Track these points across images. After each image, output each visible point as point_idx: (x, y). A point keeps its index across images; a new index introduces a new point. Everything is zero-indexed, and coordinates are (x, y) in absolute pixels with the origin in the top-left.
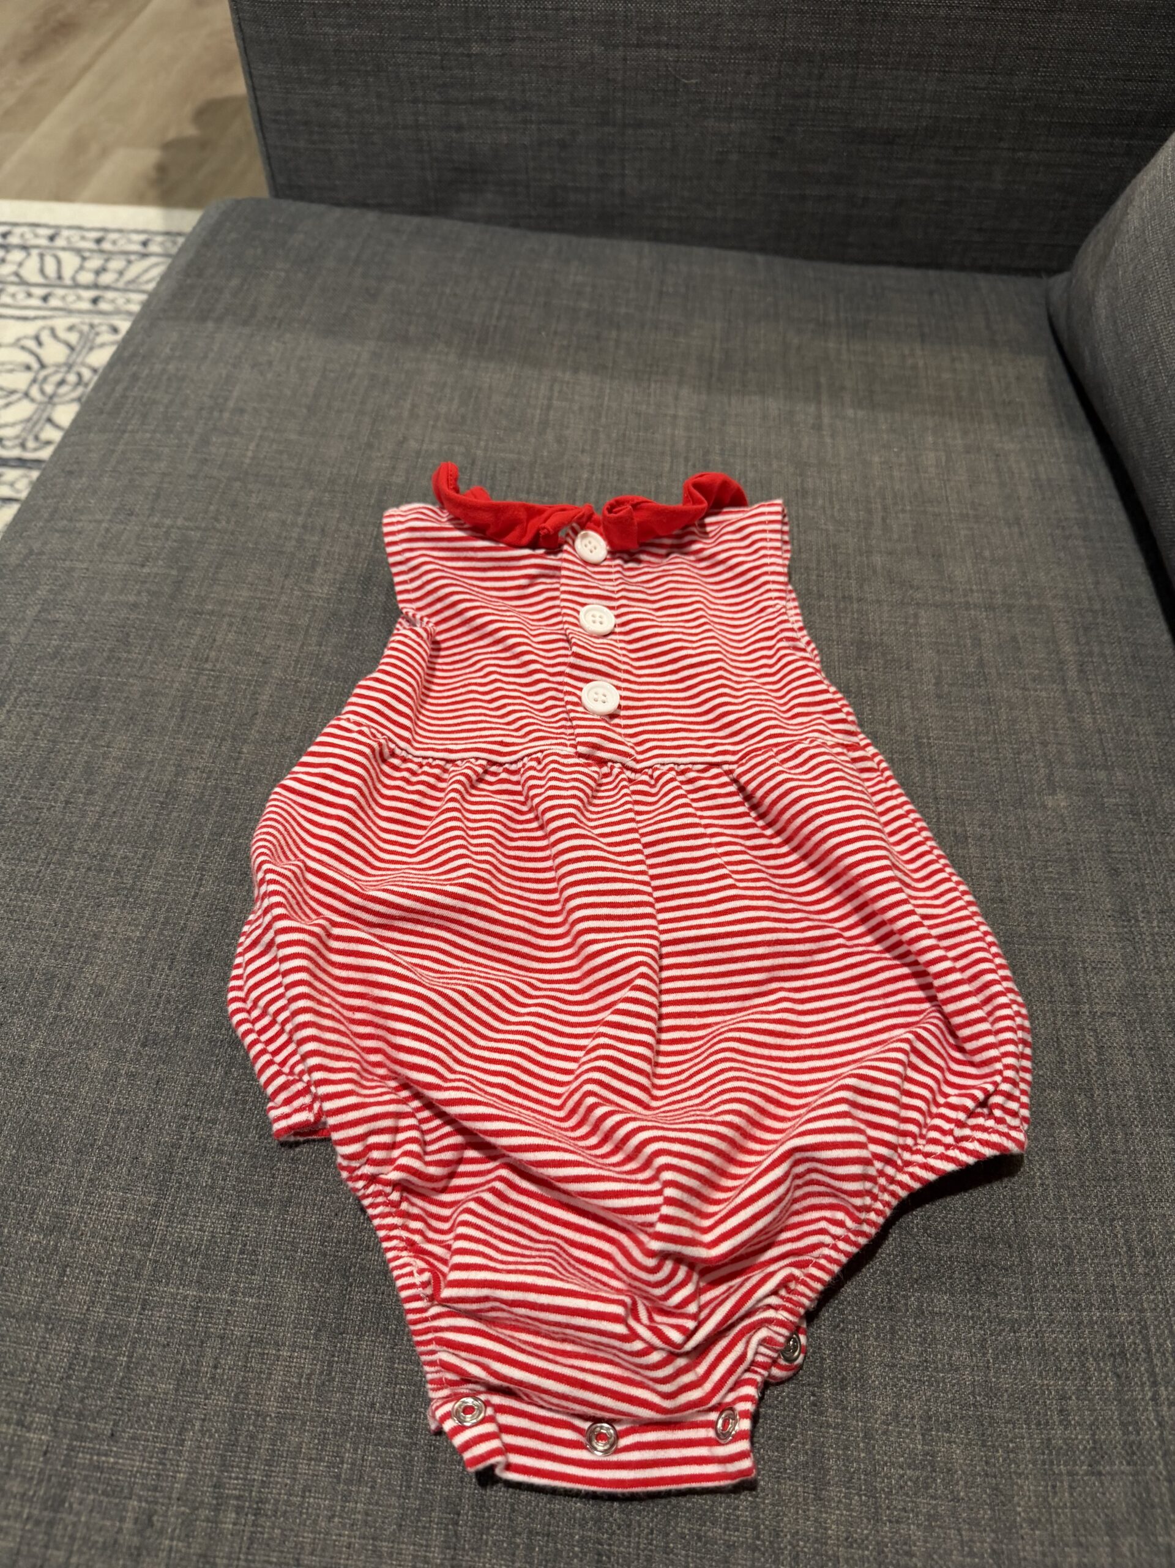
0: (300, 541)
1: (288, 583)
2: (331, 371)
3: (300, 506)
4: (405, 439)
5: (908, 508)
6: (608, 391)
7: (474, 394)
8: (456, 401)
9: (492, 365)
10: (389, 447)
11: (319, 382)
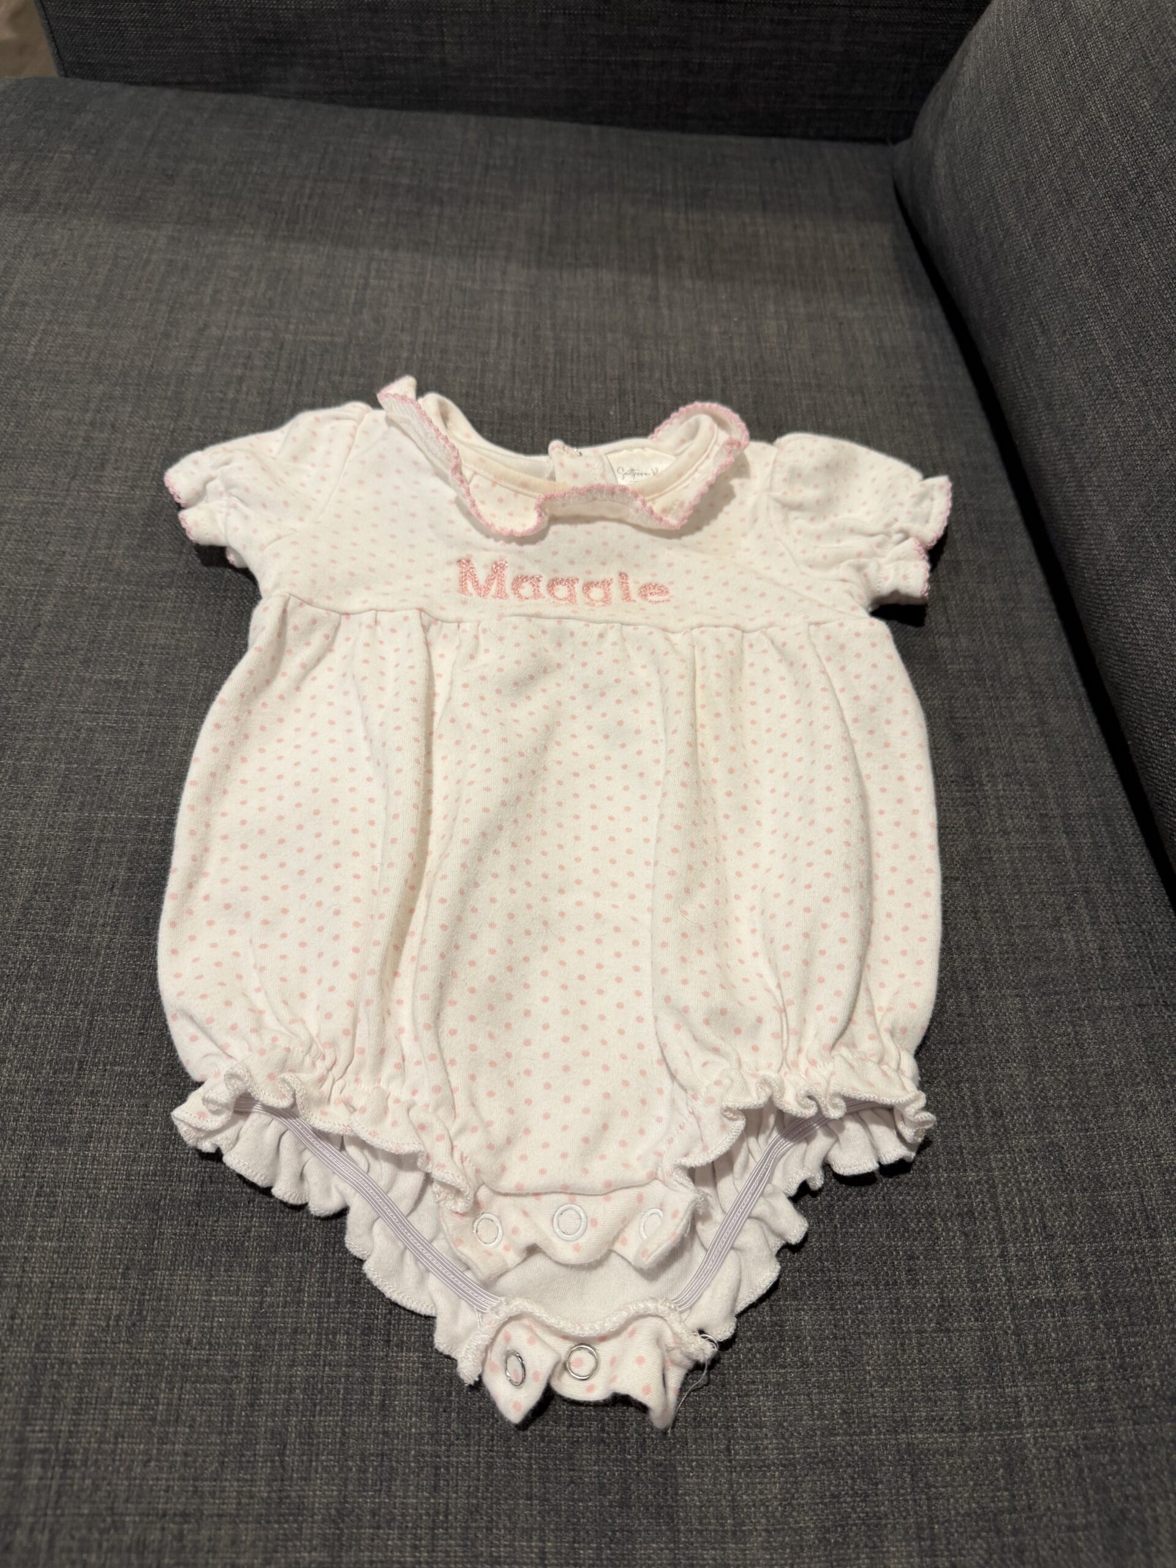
0: (87, 439)
1: (75, 484)
2: (124, 258)
3: (88, 402)
4: (206, 326)
5: (749, 379)
6: (430, 267)
7: (283, 277)
8: (263, 285)
9: (303, 247)
10: (188, 335)
11: (110, 270)
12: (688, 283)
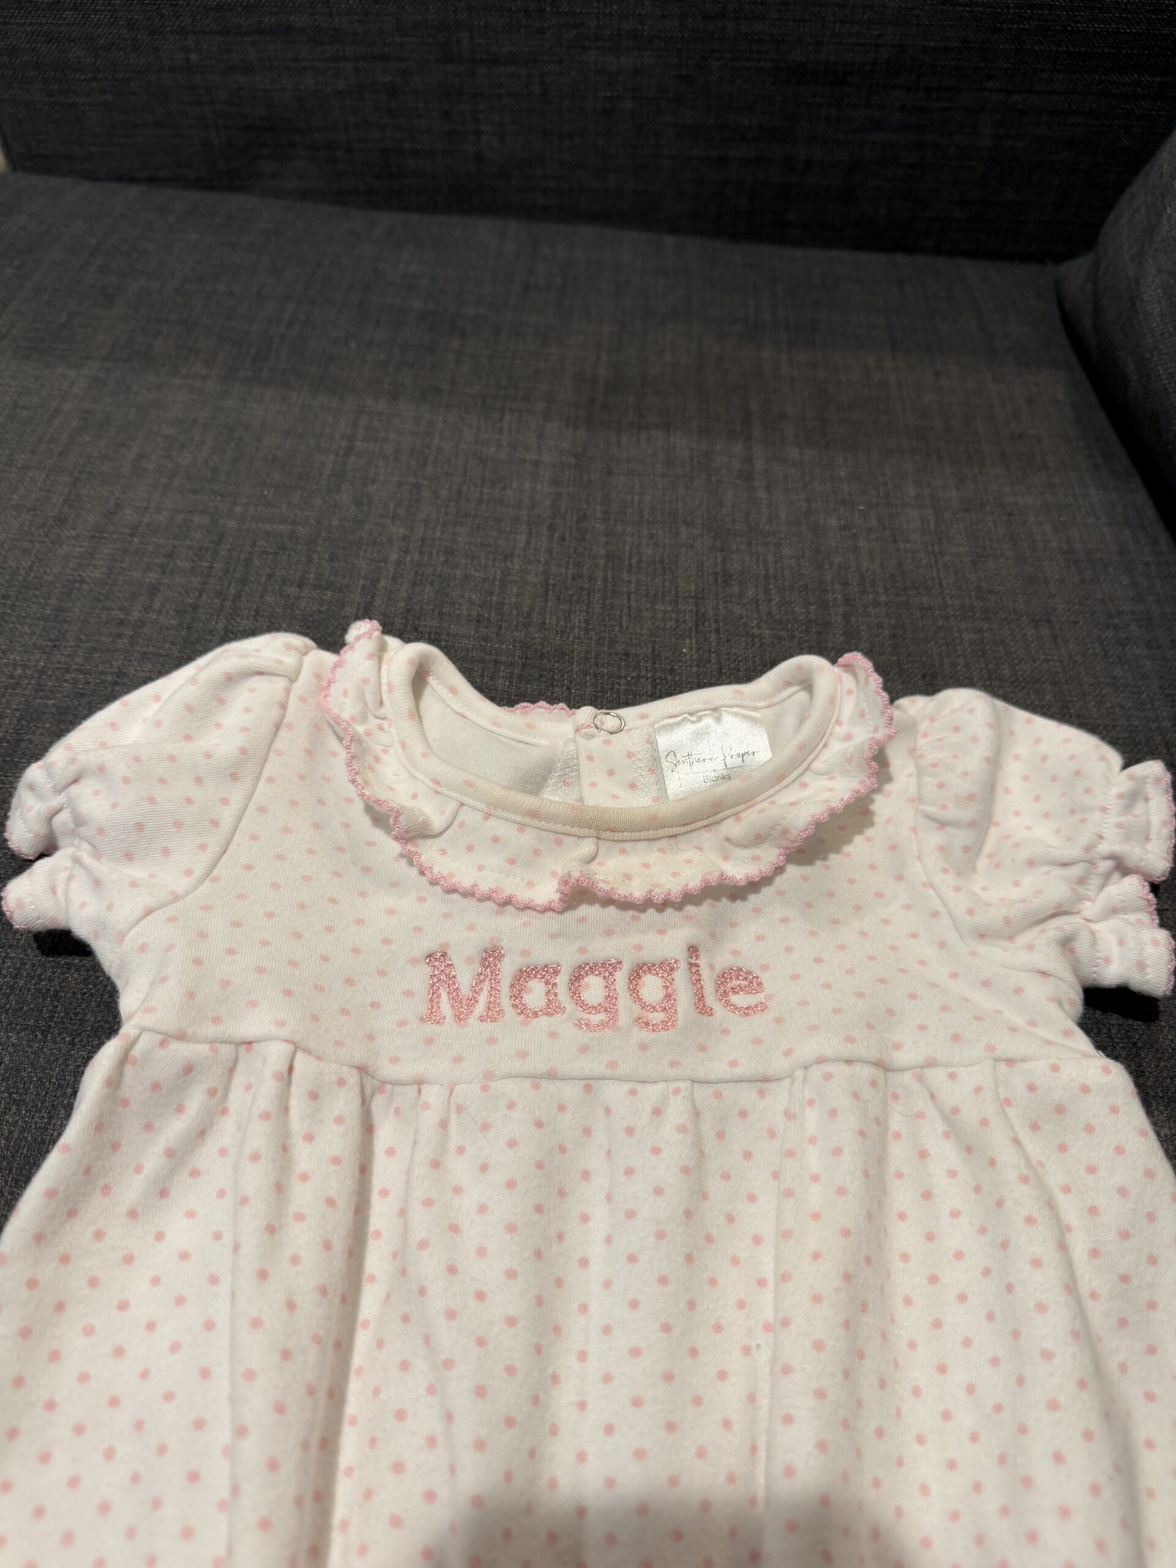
4: (118, 507)
6: (440, 425)
7: (236, 435)
8: (207, 447)
9: (270, 392)
10: (91, 521)
12: (794, 453)
